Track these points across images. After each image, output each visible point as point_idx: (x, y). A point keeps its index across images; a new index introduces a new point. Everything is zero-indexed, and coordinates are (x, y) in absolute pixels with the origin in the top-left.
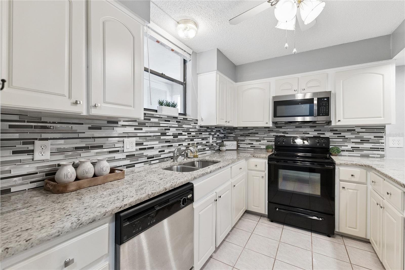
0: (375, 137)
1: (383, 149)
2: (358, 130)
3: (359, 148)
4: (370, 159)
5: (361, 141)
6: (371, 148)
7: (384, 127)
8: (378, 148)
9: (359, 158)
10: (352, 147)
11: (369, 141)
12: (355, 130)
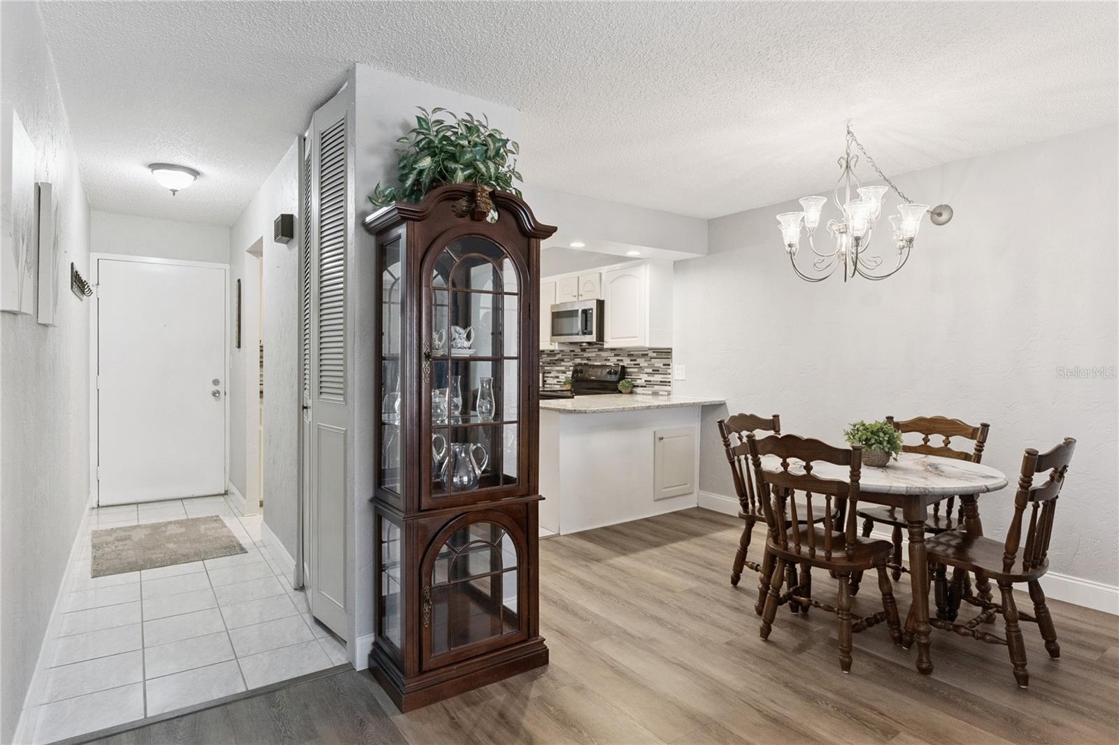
0: (664, 365)
1: (669, 382)
2: (651, 354)
3: (650, 381)
4: (660, 397)
5: (653, 370)
6: (661, 382)
7: (670, 351)
8: (666, 382)
9: (651, 397)
10: (646, 381)
11: (658, 371)
12: (647, 355)
